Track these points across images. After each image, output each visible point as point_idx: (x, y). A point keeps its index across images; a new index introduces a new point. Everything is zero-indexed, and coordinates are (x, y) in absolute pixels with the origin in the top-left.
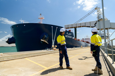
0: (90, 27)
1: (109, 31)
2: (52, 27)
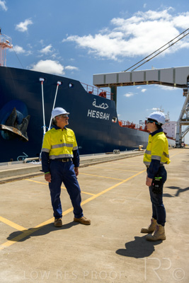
0: (171, 85)
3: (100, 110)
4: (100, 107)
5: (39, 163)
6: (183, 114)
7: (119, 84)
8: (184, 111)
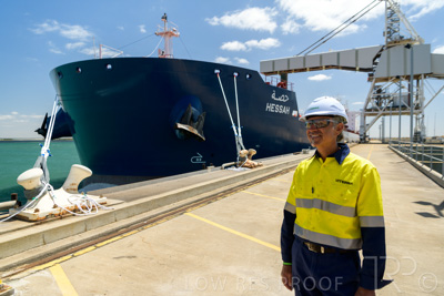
0: (353, 69)
1: (422, 84)
2: (217, 71)
3: (280, 103)
4: (279, 99)
5: (240, 169)
6: (367, 103)
7: (290, 71)
8: (368, 100)
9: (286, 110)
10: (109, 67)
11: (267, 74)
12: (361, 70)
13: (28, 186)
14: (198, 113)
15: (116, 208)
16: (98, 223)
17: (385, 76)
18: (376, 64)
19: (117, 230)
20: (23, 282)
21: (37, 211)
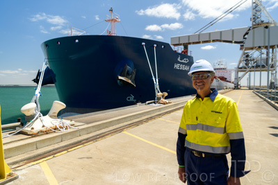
0: (231, 42)
1: (276, 51)
2: (143, 44)
3: (183, 63)
4: (183, 61)
5: (157, 105)
6: (240, 64)
7: (190, 43)
8: (240, 62)
9: (186, 68)
10: (77, 41)
11: (175, 45)
12: (236, 42)
13: (28, 114)
14: (131, 70)
15: (80, 128)
16: (69, 137)
17: (251, 46)
18: (245, 39)
19: (81, 141)
20: (24, 172)
21: (33, 129)
